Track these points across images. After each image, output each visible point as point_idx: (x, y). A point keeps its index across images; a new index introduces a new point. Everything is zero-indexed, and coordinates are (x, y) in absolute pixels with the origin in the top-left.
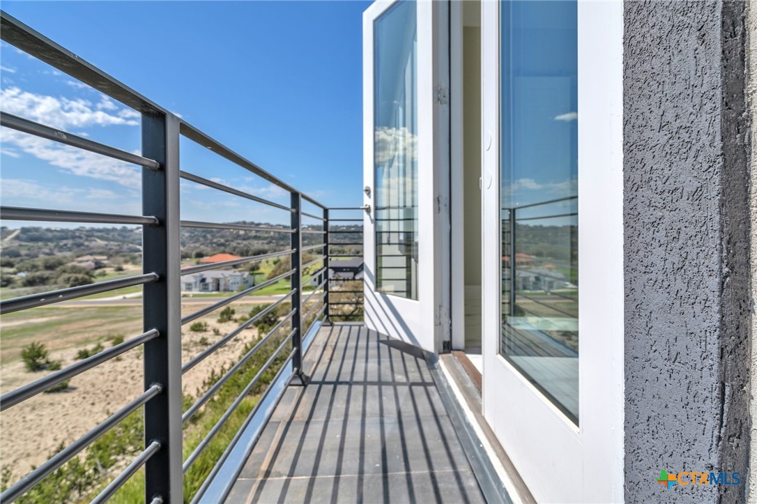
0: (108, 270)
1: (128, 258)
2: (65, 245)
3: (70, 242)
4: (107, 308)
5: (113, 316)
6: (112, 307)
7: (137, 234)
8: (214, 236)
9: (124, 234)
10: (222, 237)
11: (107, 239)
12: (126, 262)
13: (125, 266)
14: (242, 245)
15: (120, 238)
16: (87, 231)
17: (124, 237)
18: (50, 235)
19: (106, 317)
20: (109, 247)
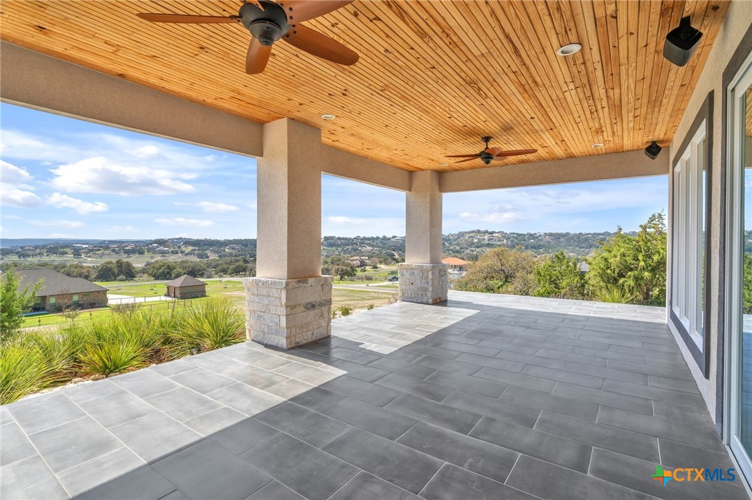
0: (367, 268)
1: (382, 259)
2: (348, 249)
3: (350, 247)
4: (354, 291)
5: (353, 296)
6: (358, 291)
7: (392, 241)
8: (450, 244)
9: (384, 242)
10: (458, 245)
11: (373, 246)
12: (381, 263)
13: (378, 265)
14: (475, 253)
15: (381, 245)
16: (361, 239)
17: (384, 244)
18: (339, 242)
19: (348, 296)
20: (374, 251)
